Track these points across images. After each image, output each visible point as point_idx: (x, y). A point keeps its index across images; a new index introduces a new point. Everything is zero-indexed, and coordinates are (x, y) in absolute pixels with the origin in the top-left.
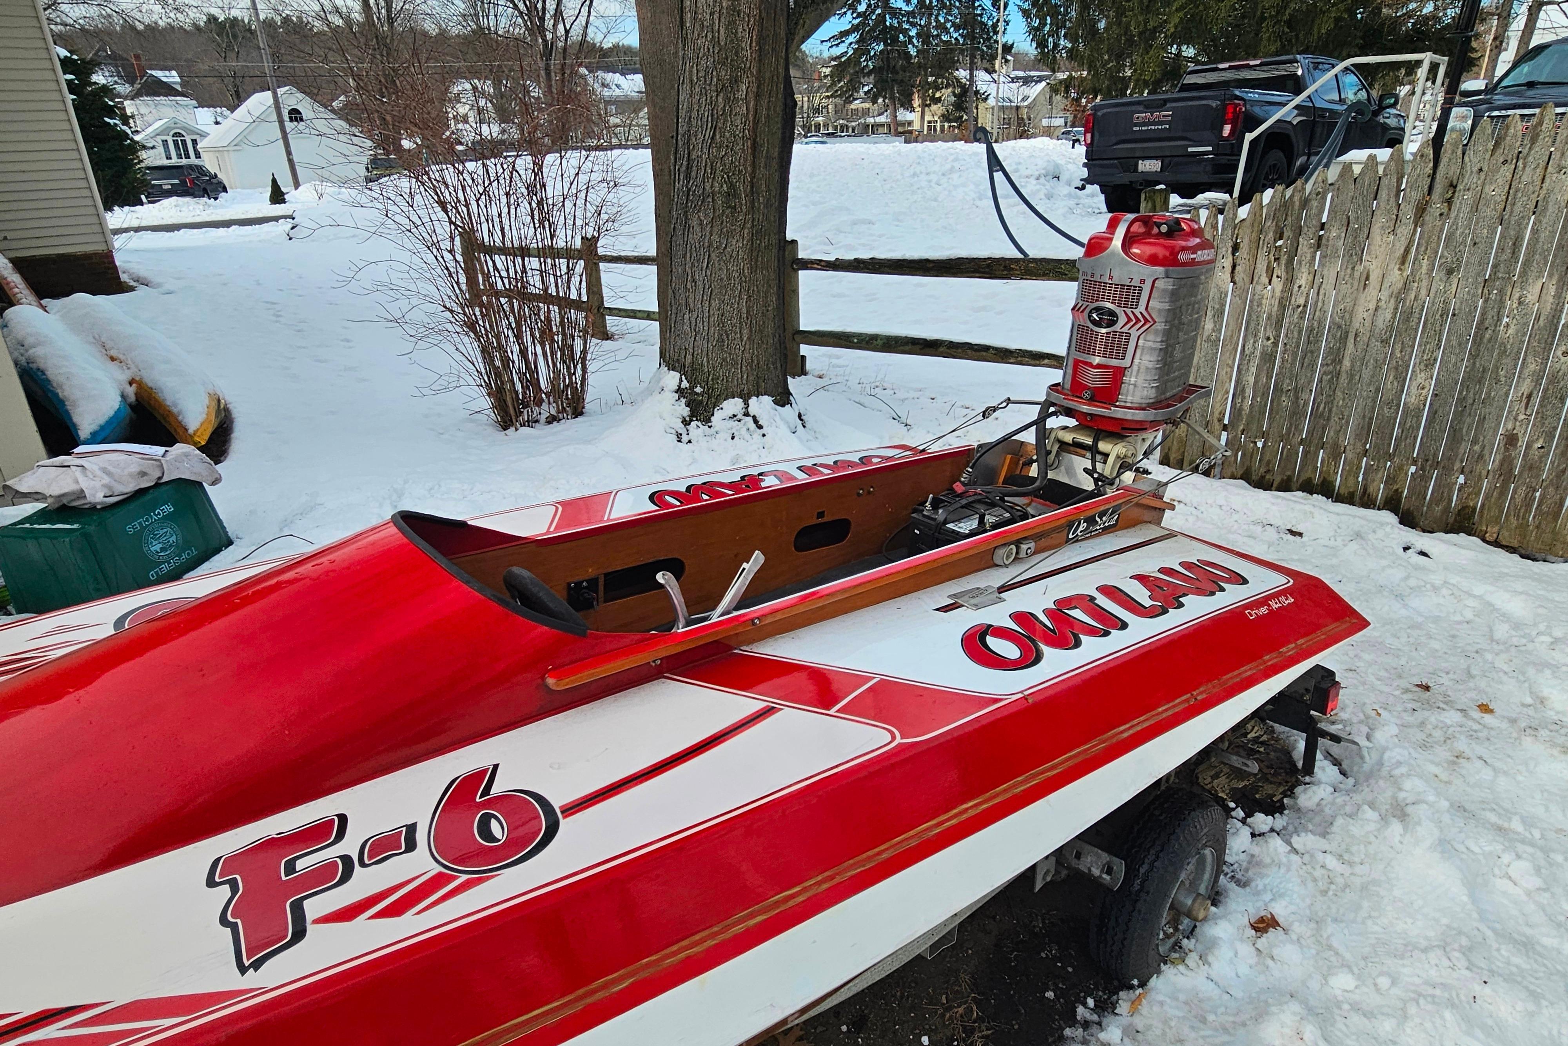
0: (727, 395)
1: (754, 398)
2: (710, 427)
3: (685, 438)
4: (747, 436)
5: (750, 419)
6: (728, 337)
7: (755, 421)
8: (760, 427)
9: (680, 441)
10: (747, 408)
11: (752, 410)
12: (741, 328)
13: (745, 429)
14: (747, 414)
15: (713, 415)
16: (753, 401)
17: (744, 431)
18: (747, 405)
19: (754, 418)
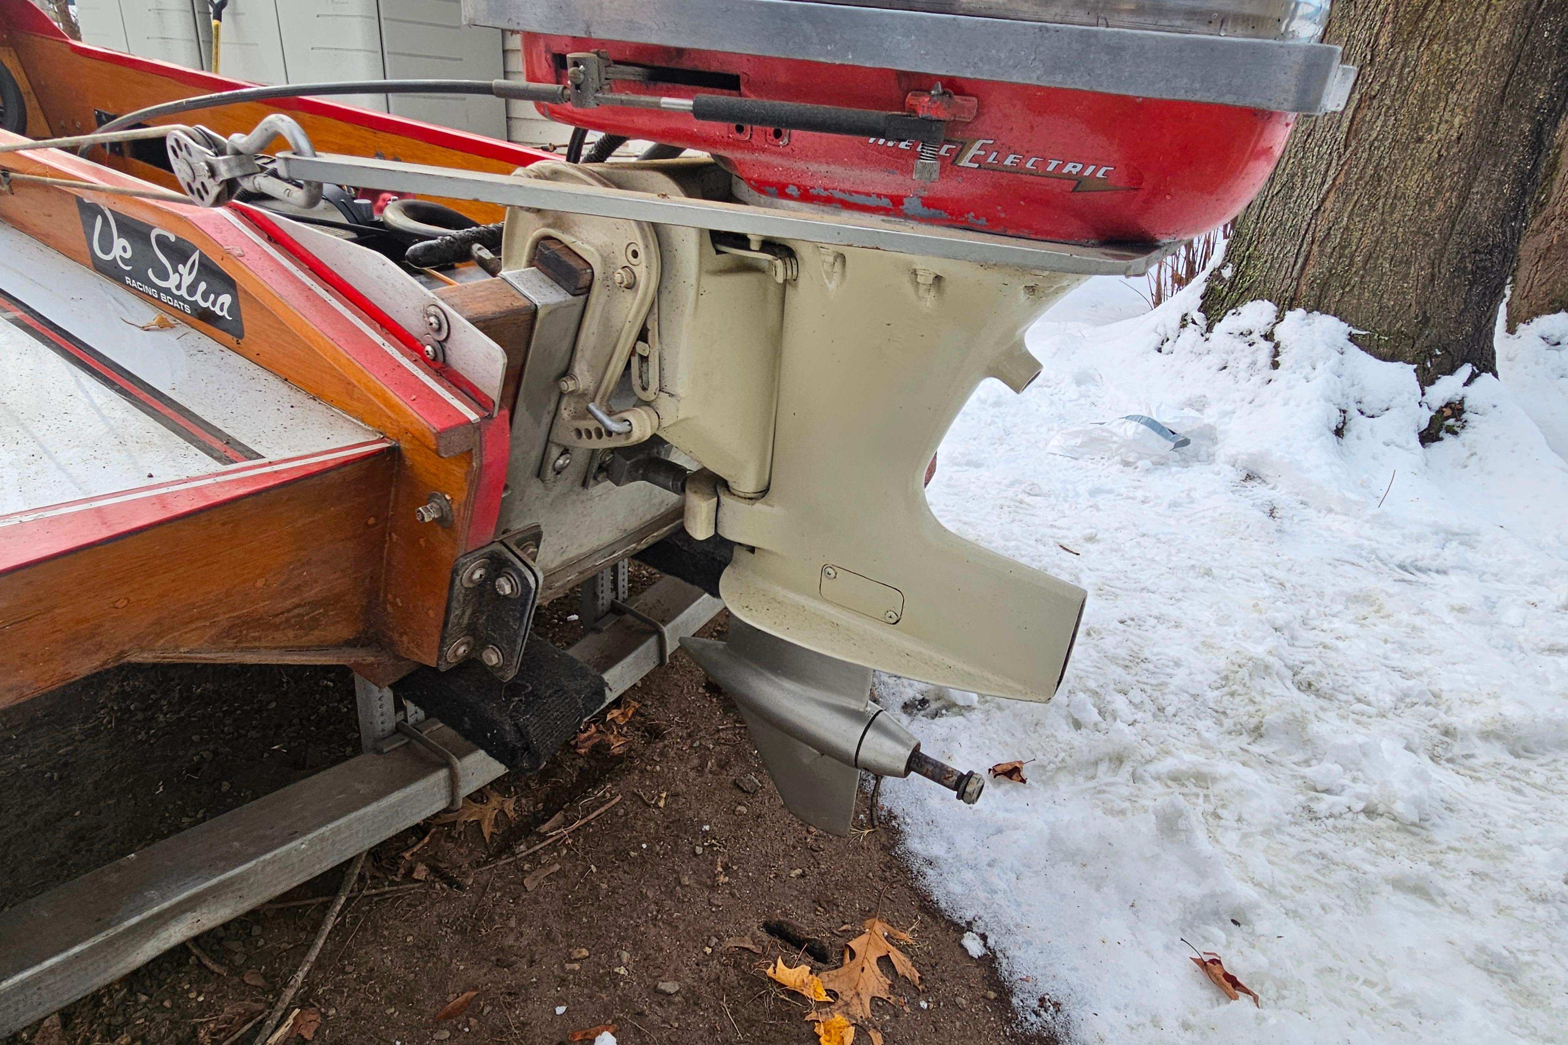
0: (1262, 293)
1: (1300, 312)
2: (1207, 339)
3: (1166, 347)
4: (1243, 375)
5: (1268, 346)
6: (1303, 181)
7: (1276, 354)
8: (1275, 365)
9: (1160, 351)
10: (1274, 325)
11: (1281, 332)
12: (1329, 165)
13: (1248, 360)
14: (1268, 337)
15: (1220, 321)
16: (1294, 317)
17: (1244, 363)
18: (1280, 318)
19: (1277, 346)
